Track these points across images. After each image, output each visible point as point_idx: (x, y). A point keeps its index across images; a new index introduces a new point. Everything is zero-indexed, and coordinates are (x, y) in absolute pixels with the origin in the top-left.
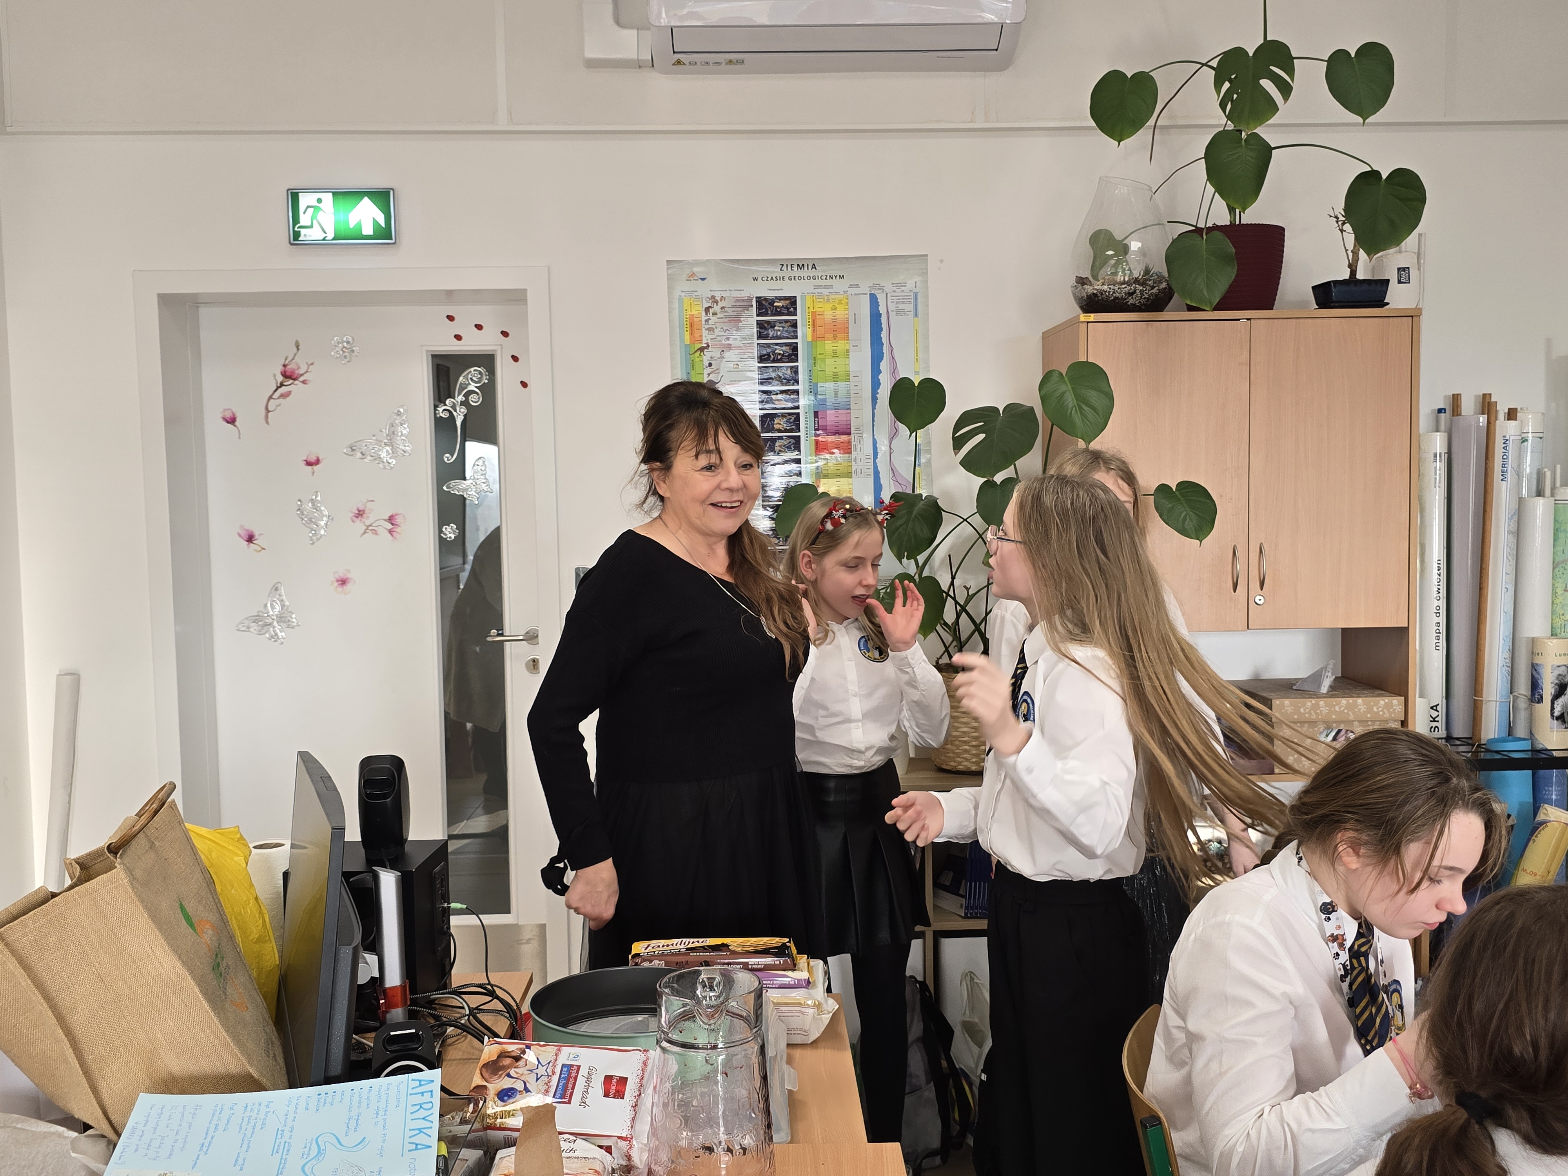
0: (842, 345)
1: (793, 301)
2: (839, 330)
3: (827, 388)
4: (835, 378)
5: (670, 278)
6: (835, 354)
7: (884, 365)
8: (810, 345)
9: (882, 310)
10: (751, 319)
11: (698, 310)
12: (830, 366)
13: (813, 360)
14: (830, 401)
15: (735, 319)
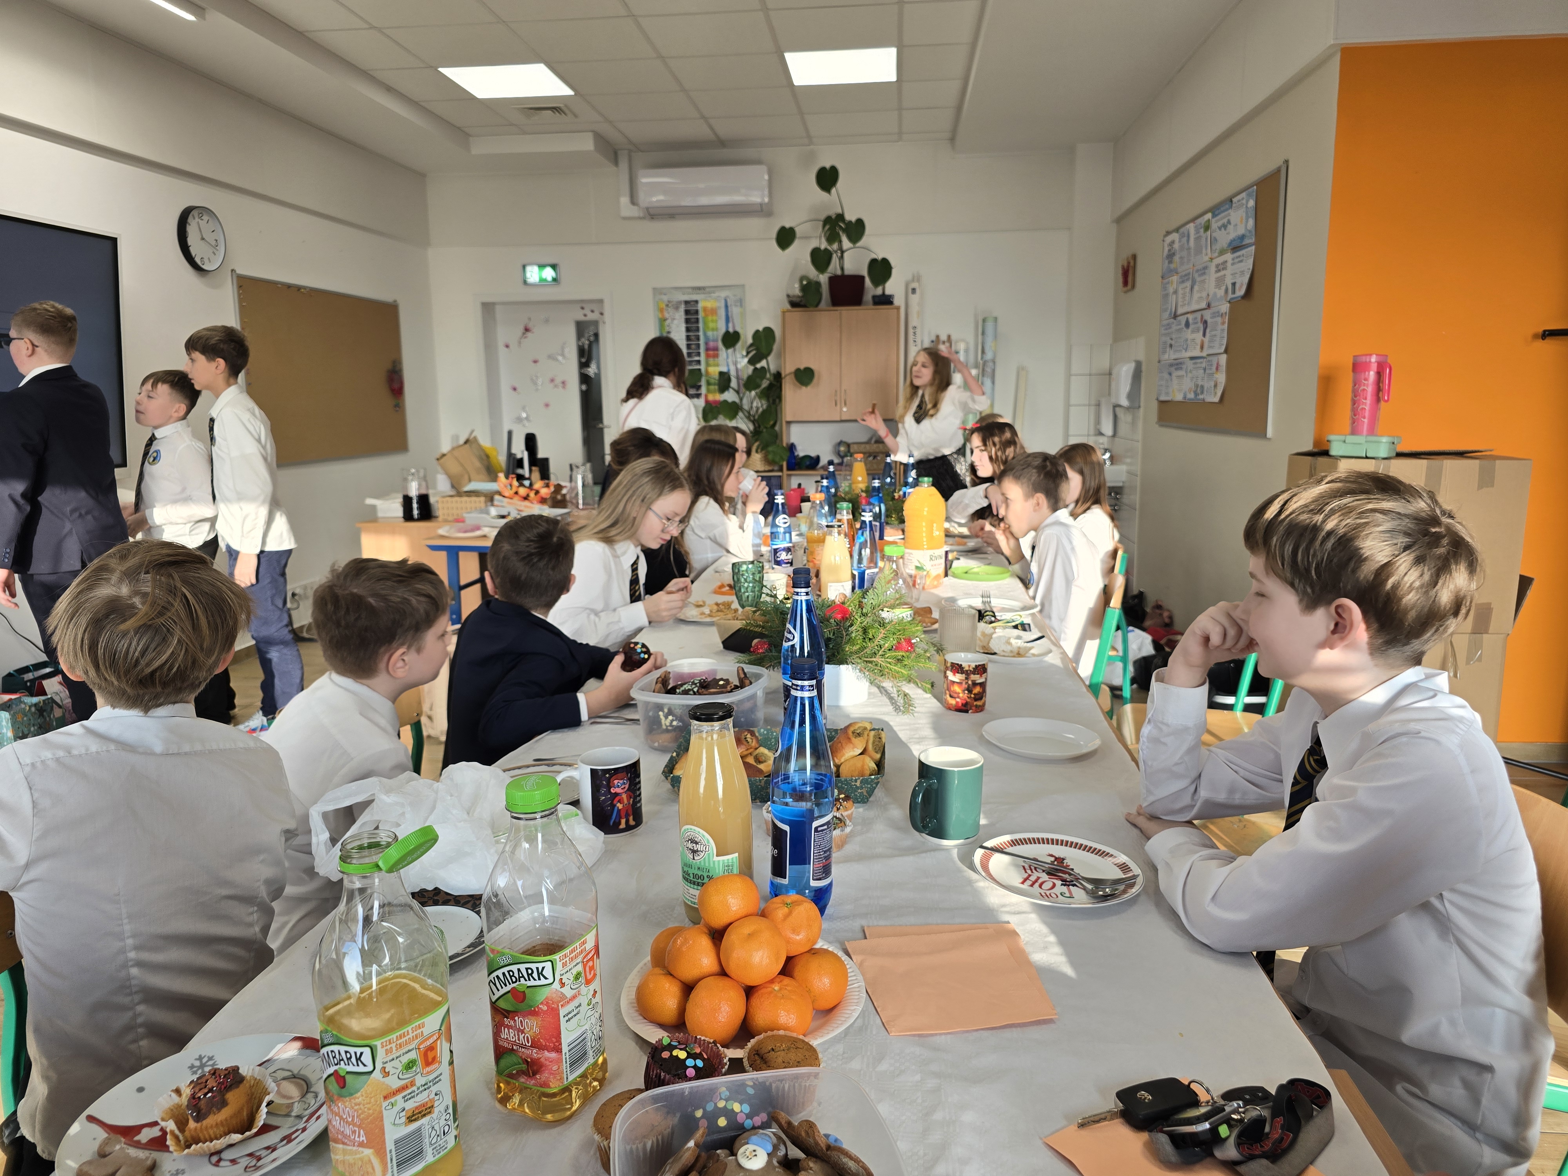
0: (714, 318)
1: (697, 302)
2: (714, 311)
3: (710, 334)
4: (713, 330)
5: (654, 294)
6: (712, 321)
7: (730, 325)
8: (704, 318)
9: (729, 304)
10: (682, 308)
11: (664, 306)
12: (711, 325)
13: (705, 323)
14: (711, 337)
15: (677, 308)
